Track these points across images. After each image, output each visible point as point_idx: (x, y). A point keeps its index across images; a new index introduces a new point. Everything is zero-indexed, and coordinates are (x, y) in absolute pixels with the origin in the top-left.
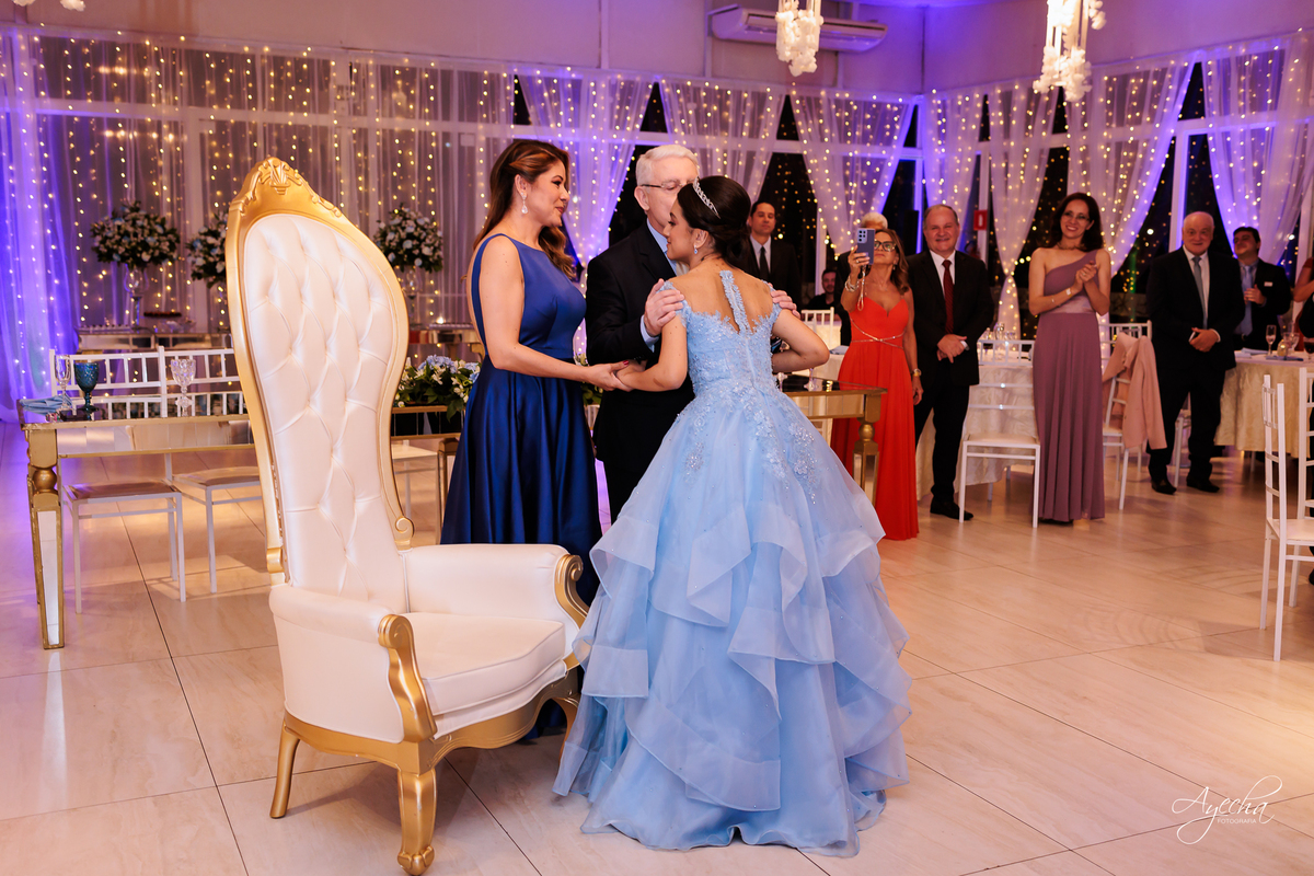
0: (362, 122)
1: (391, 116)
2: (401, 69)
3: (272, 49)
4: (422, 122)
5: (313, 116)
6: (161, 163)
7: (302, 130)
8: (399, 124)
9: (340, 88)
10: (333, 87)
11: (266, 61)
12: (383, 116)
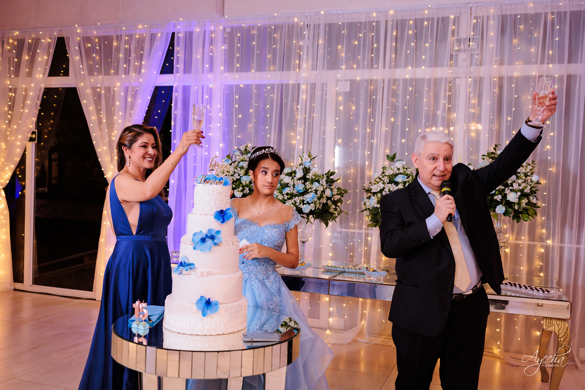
0: (483, 71)
1: (511, 63)
2: (526, 17)
3: (396, 12)
4: (545, 65)
5: (429, 69)
6: (299, 117)
7: (416, 83)
8: (518, 70)
9: (459, 41)
10: (450, 39)
11: (390, 23)
12: (501, 63)
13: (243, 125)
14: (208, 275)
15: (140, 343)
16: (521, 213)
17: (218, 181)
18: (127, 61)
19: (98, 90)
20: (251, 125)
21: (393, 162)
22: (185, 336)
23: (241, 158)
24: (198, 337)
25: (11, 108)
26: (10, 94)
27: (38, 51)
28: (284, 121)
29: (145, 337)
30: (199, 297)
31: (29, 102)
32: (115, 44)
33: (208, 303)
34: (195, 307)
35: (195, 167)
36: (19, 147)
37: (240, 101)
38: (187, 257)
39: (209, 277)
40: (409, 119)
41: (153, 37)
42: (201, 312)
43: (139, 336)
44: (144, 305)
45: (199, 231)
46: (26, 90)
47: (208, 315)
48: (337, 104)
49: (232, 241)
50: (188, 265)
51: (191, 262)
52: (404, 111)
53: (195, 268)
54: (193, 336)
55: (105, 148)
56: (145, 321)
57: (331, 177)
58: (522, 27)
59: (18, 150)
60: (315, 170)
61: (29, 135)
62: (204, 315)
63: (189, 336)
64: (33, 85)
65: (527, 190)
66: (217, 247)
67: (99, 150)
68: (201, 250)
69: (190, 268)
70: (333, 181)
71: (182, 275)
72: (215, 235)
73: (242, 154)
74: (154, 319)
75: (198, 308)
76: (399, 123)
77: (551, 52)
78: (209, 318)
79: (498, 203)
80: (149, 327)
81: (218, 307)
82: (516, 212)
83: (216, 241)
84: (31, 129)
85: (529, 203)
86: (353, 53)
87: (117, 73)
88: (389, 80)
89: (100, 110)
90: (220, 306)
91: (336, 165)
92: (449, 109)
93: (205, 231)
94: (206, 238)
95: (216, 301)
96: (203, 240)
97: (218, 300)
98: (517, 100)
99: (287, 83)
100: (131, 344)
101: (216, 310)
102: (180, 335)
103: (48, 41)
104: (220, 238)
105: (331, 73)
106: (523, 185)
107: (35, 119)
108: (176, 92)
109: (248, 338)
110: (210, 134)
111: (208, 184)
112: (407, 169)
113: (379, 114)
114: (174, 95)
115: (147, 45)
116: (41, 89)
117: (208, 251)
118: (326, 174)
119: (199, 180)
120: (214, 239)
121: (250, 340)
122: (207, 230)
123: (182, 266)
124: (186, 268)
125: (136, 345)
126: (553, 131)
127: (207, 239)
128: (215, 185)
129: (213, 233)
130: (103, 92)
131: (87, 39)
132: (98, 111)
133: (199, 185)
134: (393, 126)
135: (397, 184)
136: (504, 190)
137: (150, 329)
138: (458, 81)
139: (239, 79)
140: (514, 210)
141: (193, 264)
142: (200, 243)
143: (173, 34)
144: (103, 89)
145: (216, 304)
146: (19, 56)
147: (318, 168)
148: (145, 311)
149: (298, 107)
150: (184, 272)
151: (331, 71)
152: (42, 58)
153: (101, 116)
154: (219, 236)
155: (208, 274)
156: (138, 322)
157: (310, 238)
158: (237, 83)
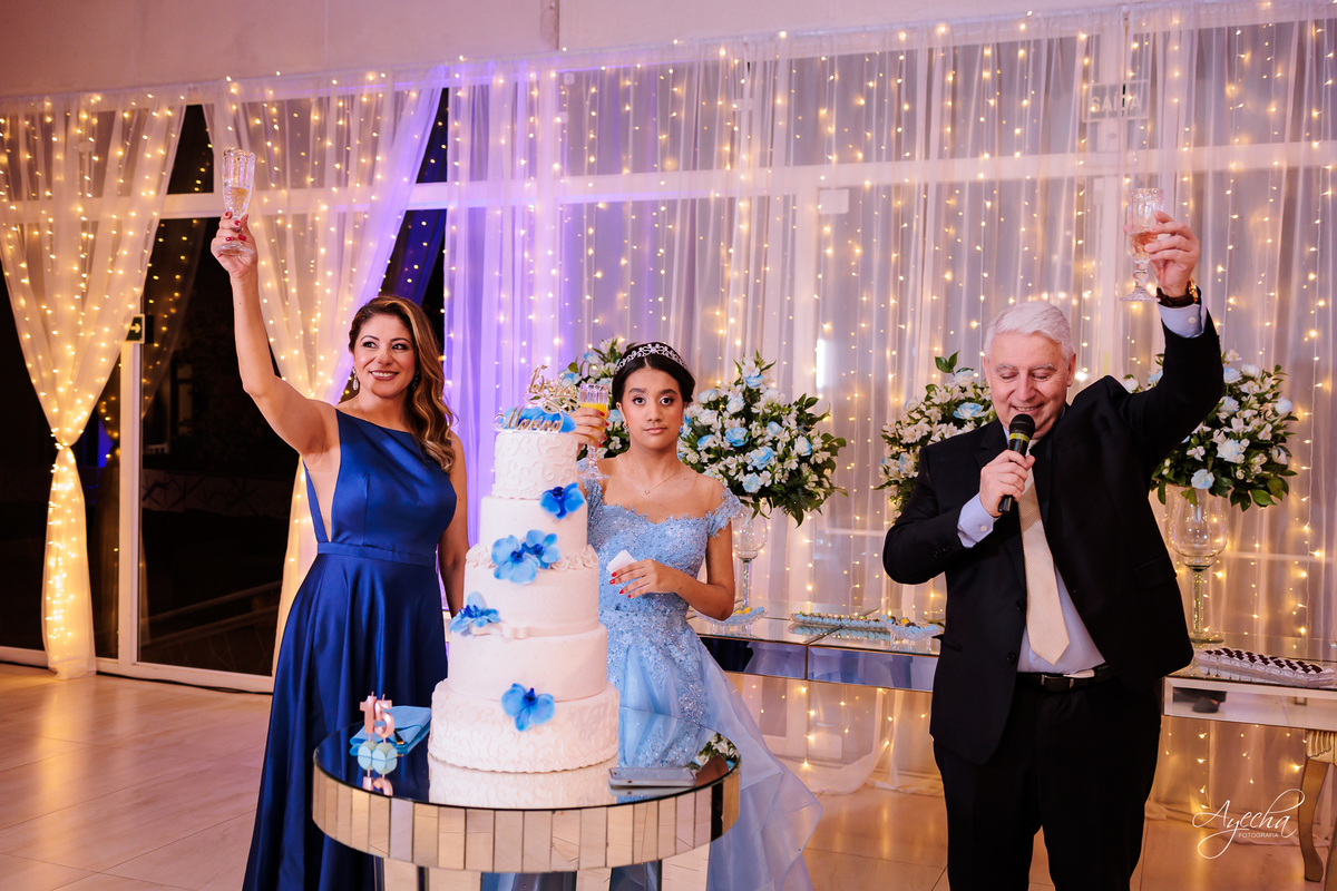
0: (1154, 161)
1: (1221, 140)
2: (1255, 34)
3: (953, 28)
4: (1303, 144)
5: (1032, 159)
6: (733, 274)
7: (1004, 192)
8: (1239, 156)
9: (1099, 92)
10: (1082, 88)
11: (939, 55)
12: (1200, 141)
13: (604, 294)
14: (529, 636)
15: (379, 792)
16: (1251, 487)
17: (549, 422)
18: (342, 154)
19: (279, 222)
20: (622, 295)
21: (950, 374)
22: (477, 774)
23: (603, 368)
24: (507, 777)
25: (87, 266)
26: (84, 235)
27: (145, 137)
28: (700, 284)
29: (390, 777)
30: (509, 687)
31: (125, 253)
32: (315, 117)
33: (530, 699)
34: (499, 710)
35: (498, 391)
36: (106, 353)
37: (597, 241)
38: (480, 596)
39: (531, 640)
40: (986, 275)
41: (399, 100)
42: (513, 720)
43: (375, 775)
44: (387, 704)
45: (507, 536)
46: (119, 226)
47: (529, 726)
48: (821, 243)
49: (582, 558)
50: (482, 614)
51: (490, 606)
52: (974, 257)
53: (499, 621)
54: (495, 776)
55: (296, 352)
56: (388, 740)
57: (808, 411)
58: (1246, 57)
59: (103, 360)
60: (772, 394)
61: (128, 327)
62: (521, 727)
63: (487, 776)
64: (133, 214)
65: (1265, 435)
66: (549, 573)
67: (282, 358)
68: (512, 579)
69: (489, 621)
70: (812, 420)
71: (469, 637)
72: (544, 545)
73: (604, 360)
74: (408, 736)
75: (508, 711)
76: (963, 284)
77: (1315, 114)
78: (532, 732)
79: (1197, 465)
80: (396, 755)
81: (552, 710)
82: (1239, 484)
83: (545, 558)
84: (130, 312)
85: (1270, 465)
86: (854, 124)
87: (320, 183)
88: (939, 187)
89: (284, 267)
90: (556, 705)
91: (820, 383)
92: (1079, 248)
93: (521, 537)
94: (523, 551)
95: (547, 695)
96: (517, 557)
97: (552, 694)
98: (1239, 227)
99: (705, 197)
100: (356, 792)
101: (549, 716)
102: (468, 773)
103: (167, 114)
104: (555, 553)
105: (806, 172)
106: (1255, 423)
107: (139, 291)
108: (454, 222)
109: (621, 779)
110: (530, 317)
111: (526, 430)
112: (982, 389)
113: (916, 263)
114: (450, 229)
115: (386, 119)
116: (151, 221)
117: (528, 582)
118: (796, 404)
119: (506, 420)
120: (542, 554)
121: (625, 783)
122: (524, 534)
123: (471, 616)
124: (479, 619)
125: (367, 795)
126: (1323, 295)
127: (526, 554)
128: (543, 432)
129: (540, 541)
130: (289, 226)
131: (251, 108)
132: (280, 269)
133: (507, 431)
134: (950, 291)
135: (960, 423)
136: (1209, 435)
137: (399, 759)
138: (1098, 185)
139: (596, 191)
140: (1235, 480)
141: (495, 612)
142: (510, 564)
143: (445, 92)
144: (290, 219)
145: (548, 702)
146: (103, 148)
147: (777, 389)
148: (388, 718)
149: (731, 251)
150: (475, 630)
151: (806, 167)
152: (153, 154)
153: (287, 280)
154: (554, 546)
155: (530, 633)
156: (371, 744)
157: (762, 551)
158: (591, 200)
